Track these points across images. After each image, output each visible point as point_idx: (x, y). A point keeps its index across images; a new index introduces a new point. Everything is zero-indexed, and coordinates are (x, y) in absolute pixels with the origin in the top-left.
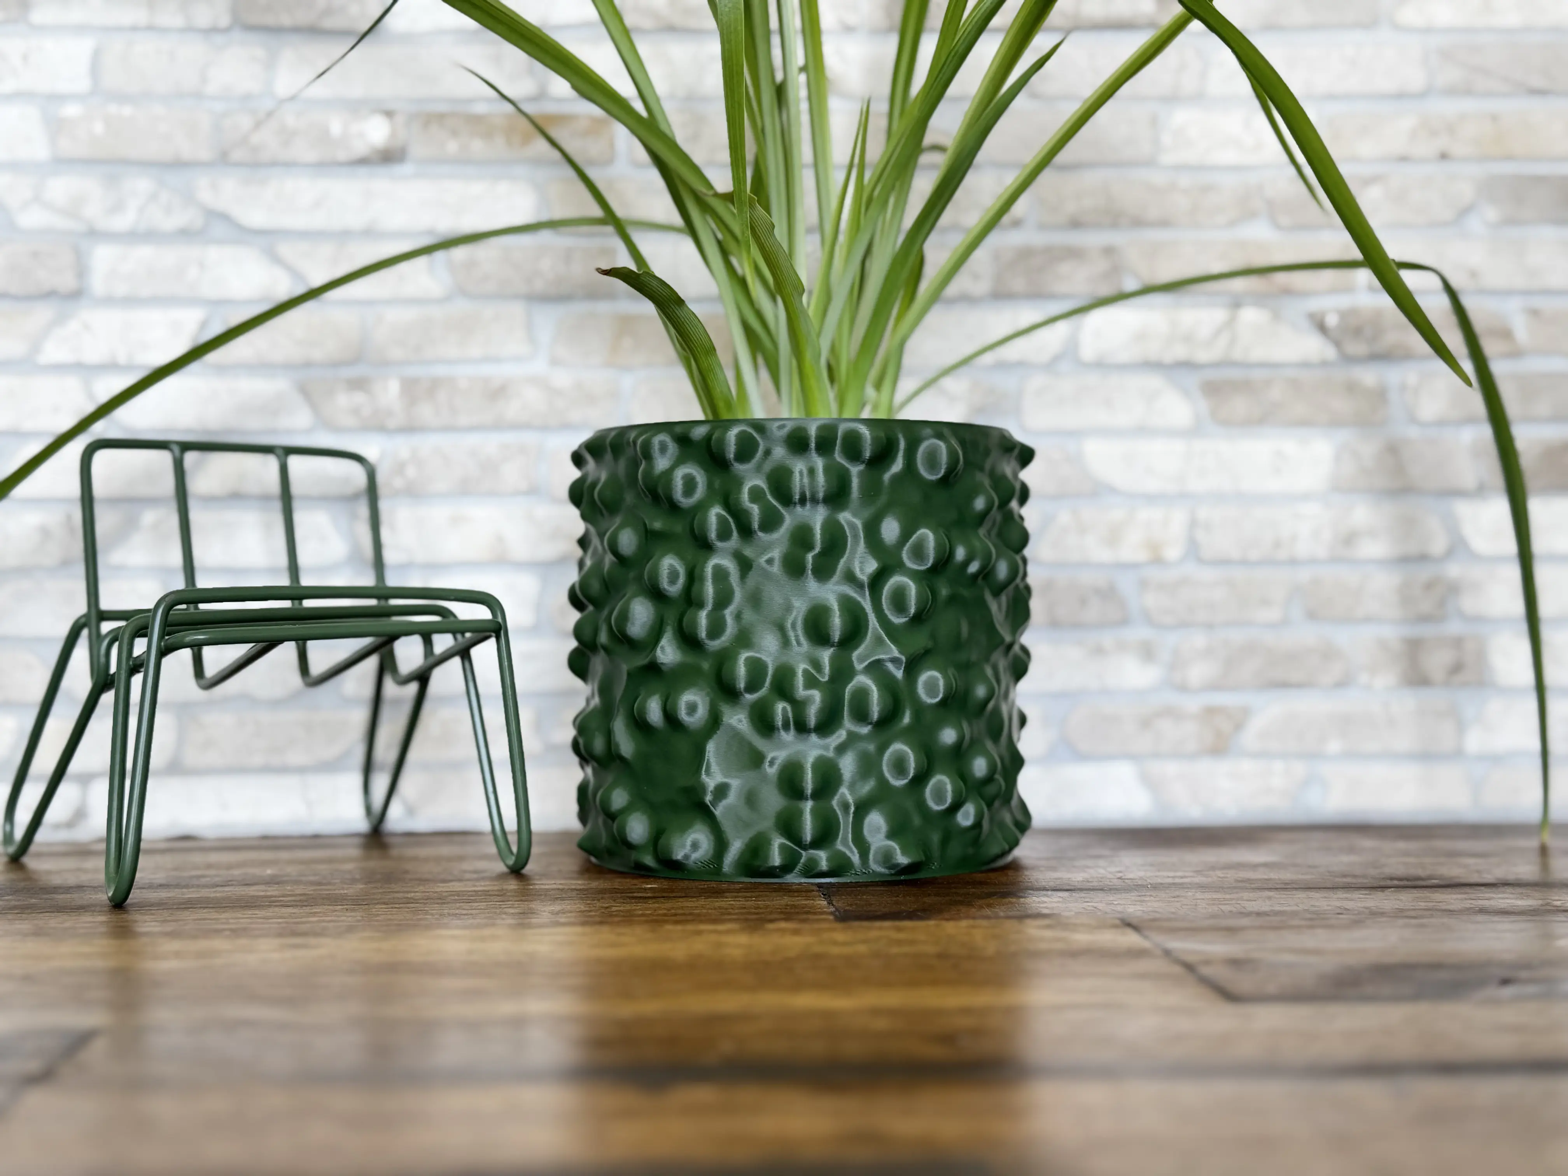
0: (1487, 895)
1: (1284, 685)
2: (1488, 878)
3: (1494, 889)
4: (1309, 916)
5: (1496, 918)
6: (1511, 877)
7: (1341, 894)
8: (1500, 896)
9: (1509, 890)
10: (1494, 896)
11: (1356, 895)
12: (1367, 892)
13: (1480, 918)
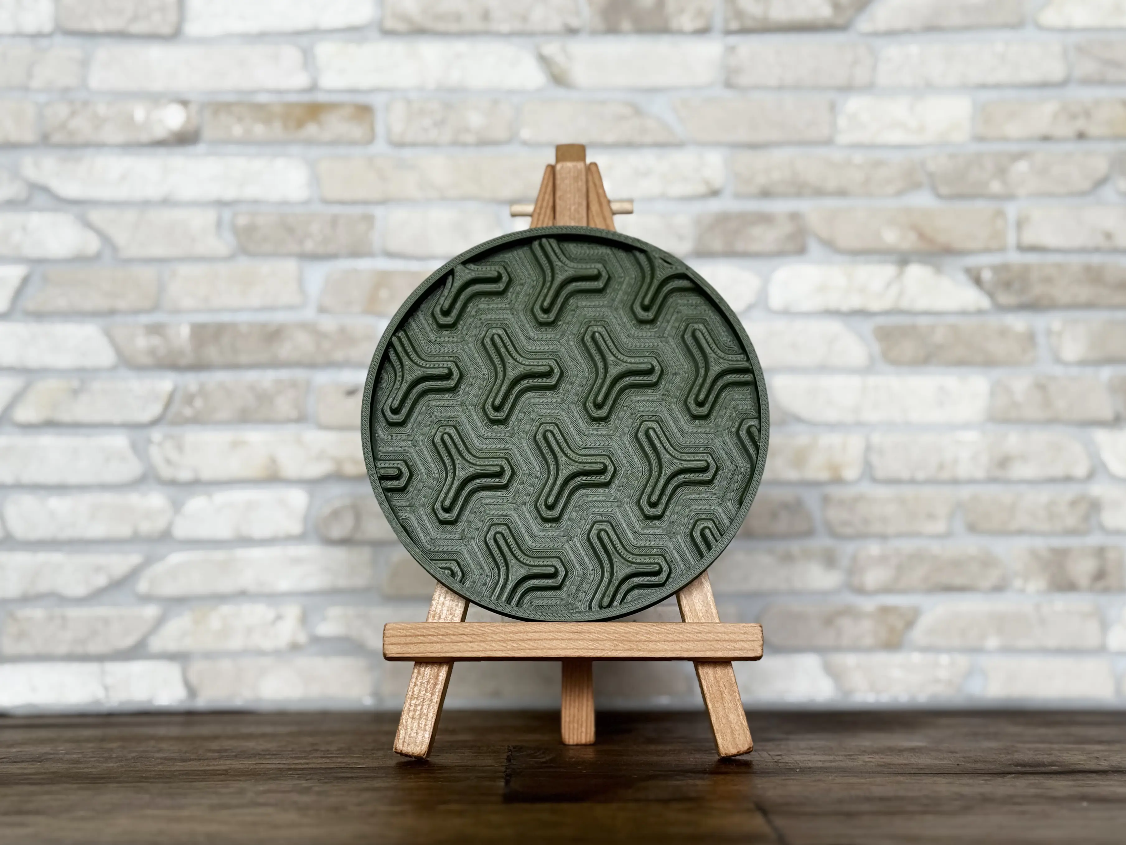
1: (948, 589)
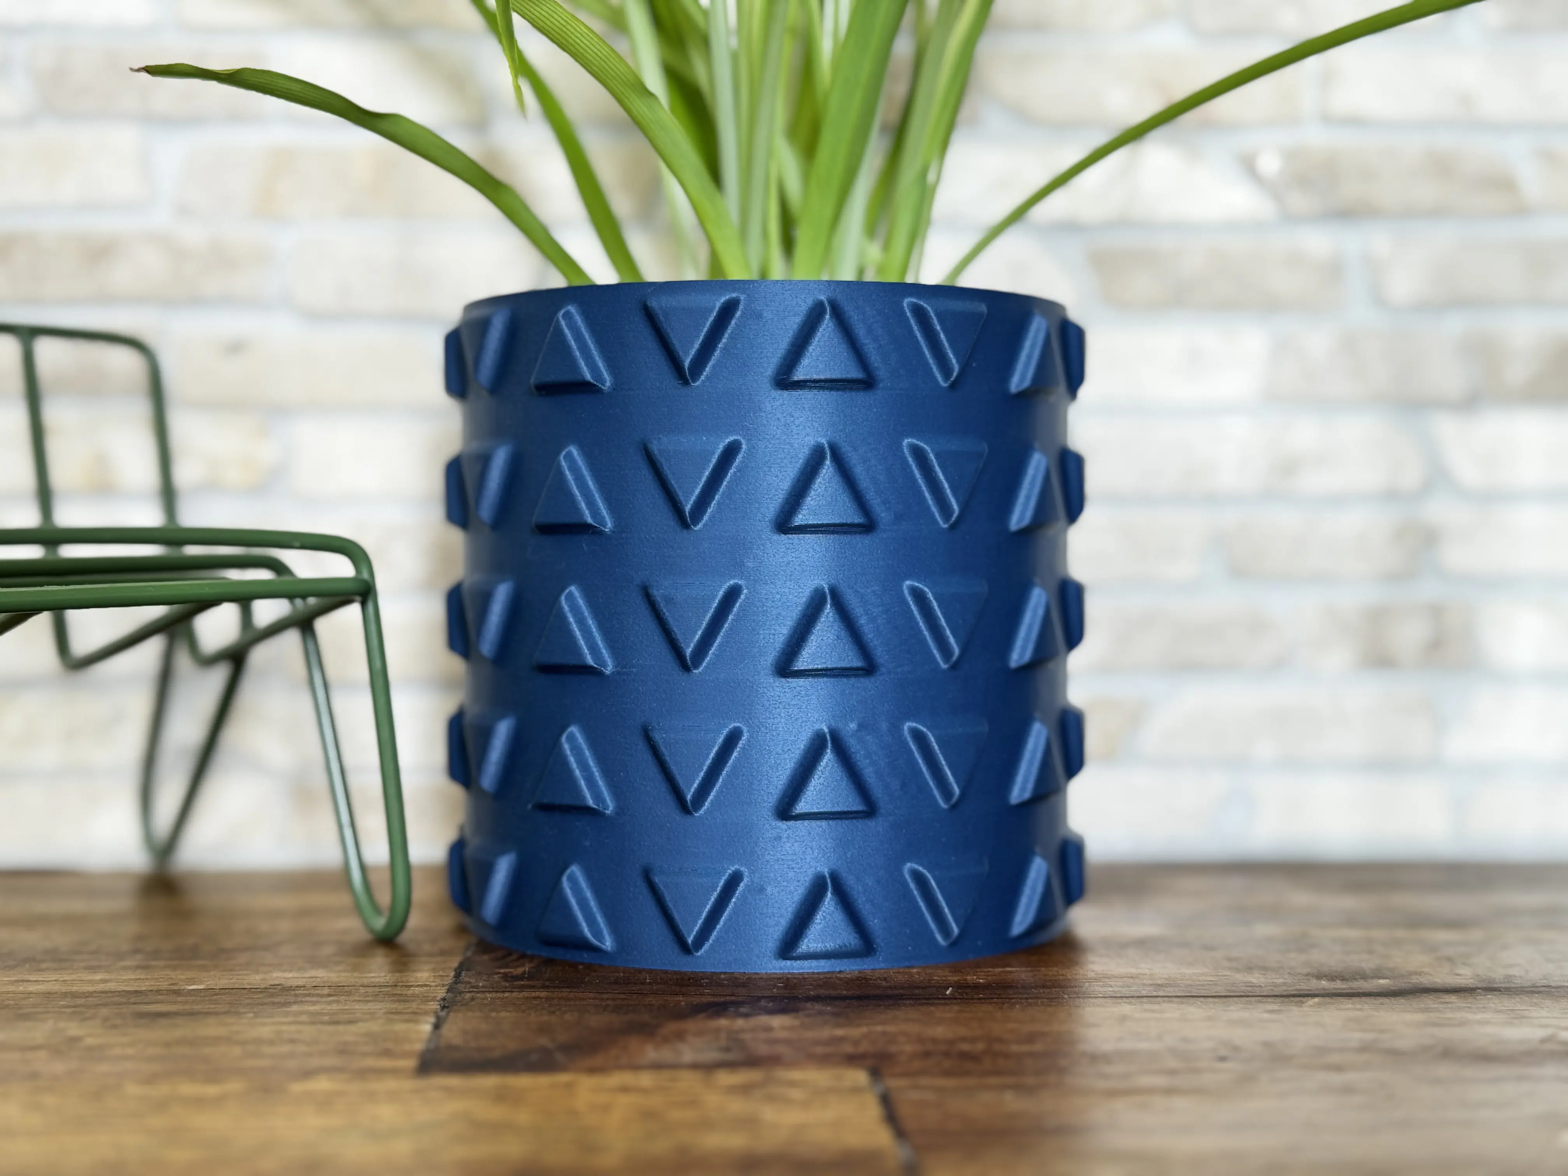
0: (1458, 1015)
2: (1465, 976)
3: (1470, 1000)
4: (1172, 1063)
5: (1469, 1072)
6: (1498, 974)
7: (1236, 1011)
8: (1478, 1017)
9: (1494, 1002)
10: (1470, 1016)
11: (1259, 1012)
12: (1276, 1007)
13: (1444, 1070)
